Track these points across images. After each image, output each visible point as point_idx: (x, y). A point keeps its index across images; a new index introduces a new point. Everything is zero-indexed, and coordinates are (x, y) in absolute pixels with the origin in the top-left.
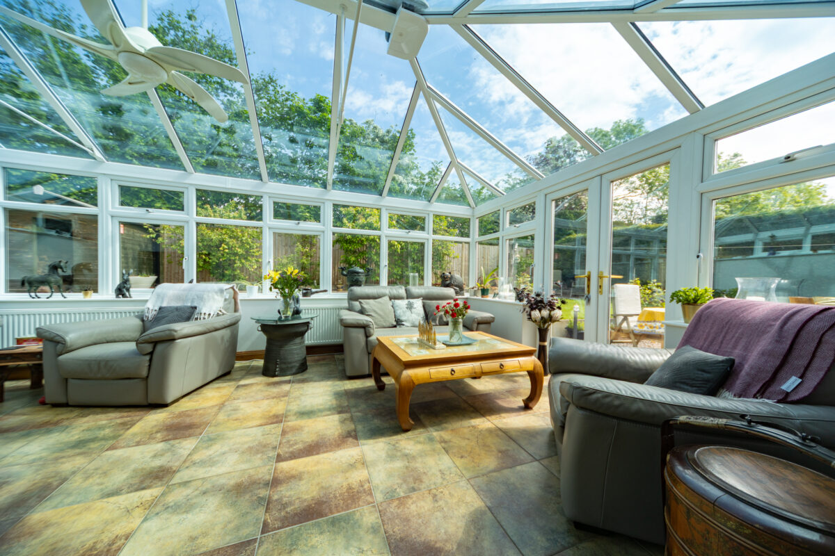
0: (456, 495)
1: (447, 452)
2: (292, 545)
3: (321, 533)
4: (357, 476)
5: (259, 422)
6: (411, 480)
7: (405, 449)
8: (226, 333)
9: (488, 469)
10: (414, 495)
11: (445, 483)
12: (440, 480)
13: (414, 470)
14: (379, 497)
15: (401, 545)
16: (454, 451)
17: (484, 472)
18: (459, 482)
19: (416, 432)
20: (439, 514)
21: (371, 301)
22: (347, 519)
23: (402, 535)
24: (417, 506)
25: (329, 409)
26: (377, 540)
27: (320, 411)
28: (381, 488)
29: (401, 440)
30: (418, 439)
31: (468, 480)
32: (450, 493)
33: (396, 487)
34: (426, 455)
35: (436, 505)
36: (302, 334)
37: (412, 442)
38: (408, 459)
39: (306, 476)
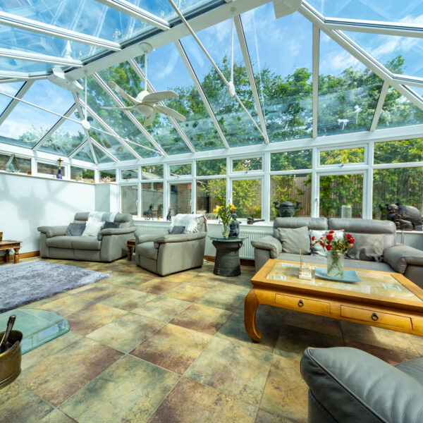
0: (235, 412)
1: (269, 375)
2: (130, 367)
3: (145, 371)
4: (193, 353)
5: (184, 298)
6: (218, 377)
7: (239, 354)
8: (196, 243)
9: (290, 416)
10: (207, 388)
11: (238, 396)
12: (236, 392)
13: (228, 372)
14: (188, 373)
15: (166, 411)
16: (275, 379)
17: (284, 415)
18: (250, 404)
19: (262, 347)
20: (207, 413)
21: (289, 230)
22: (161, 373)
23: (173, 406)
24: (200, 397)
25: (223, 305)
26: (159, 397)
27: (218, 303)
28: (195, 369)
29: (243, 346)
30: (256, 352)
31: (259, 409)
32: (232, 406)
33: (204, 374)
34: (249, 367)
35: (213, 406)
36: (237, 250)
37: (249, 352)
38: (233, 362)
39: (171, 337)
